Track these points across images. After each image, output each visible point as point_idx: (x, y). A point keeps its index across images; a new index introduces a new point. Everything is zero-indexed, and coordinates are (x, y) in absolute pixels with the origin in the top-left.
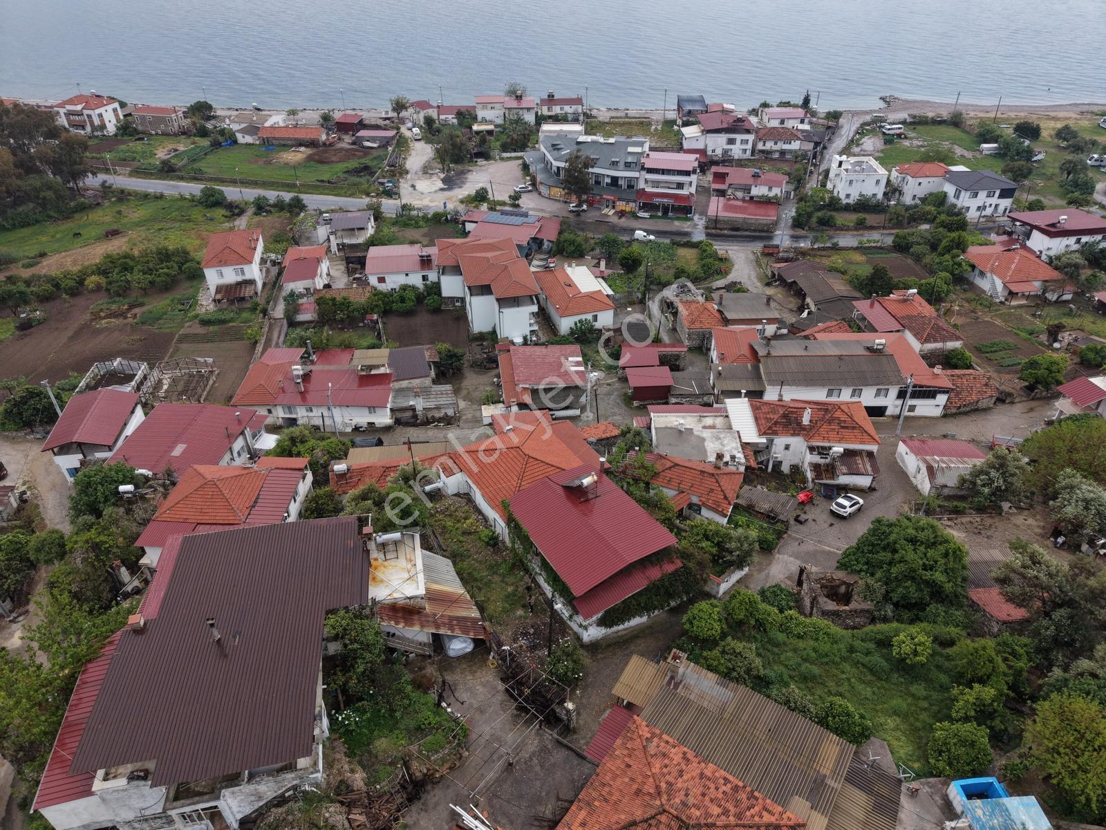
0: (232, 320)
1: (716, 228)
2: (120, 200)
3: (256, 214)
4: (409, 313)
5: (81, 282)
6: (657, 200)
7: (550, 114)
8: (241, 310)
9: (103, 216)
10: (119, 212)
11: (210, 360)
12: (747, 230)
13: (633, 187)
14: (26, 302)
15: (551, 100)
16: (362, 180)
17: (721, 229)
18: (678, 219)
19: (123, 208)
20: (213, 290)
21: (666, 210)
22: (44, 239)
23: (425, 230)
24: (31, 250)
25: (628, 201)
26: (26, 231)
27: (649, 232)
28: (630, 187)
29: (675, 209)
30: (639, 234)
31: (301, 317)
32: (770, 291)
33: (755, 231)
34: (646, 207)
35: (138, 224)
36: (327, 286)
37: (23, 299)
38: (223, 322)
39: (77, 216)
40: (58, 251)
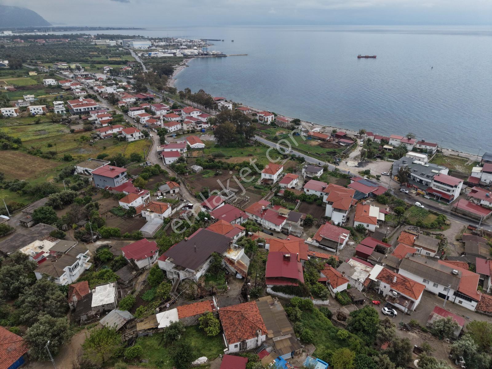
0: (262, 189)
1: (455, 212)
2: (258, 146)
3: (290, 159)
4: (310, 203)
5: (234, 167)
6: (435, 193)
7: (420, 148)
8: (266, 187)
9: (251, 149)
10: (256, 149)
11: (249, 198)
12: (470, 217)
13: (428, 185)
14: (219, 169)
15: (423, 142)
16: (329, 156)
17: (458, 213)
18: (442, 203)
19: (257, 148)
20: (262, 179)
21: (438, 197)
22: (234, 152)
23: (338, 179)
24: (229, 154)
25: (423, 190)
26: (231, 149)
27: (422, 204)
28: (427, 185)
29: (442, 198)
30: (418, 203)
31: (279, 194)
32: (456, 243)
33: (474, 218)
34: (429, 194)
35: (258, 154)
36: (293, 188)
37: (219, 168)
38: (260, 189)
39: (245, 148)
40: (235, 157)
